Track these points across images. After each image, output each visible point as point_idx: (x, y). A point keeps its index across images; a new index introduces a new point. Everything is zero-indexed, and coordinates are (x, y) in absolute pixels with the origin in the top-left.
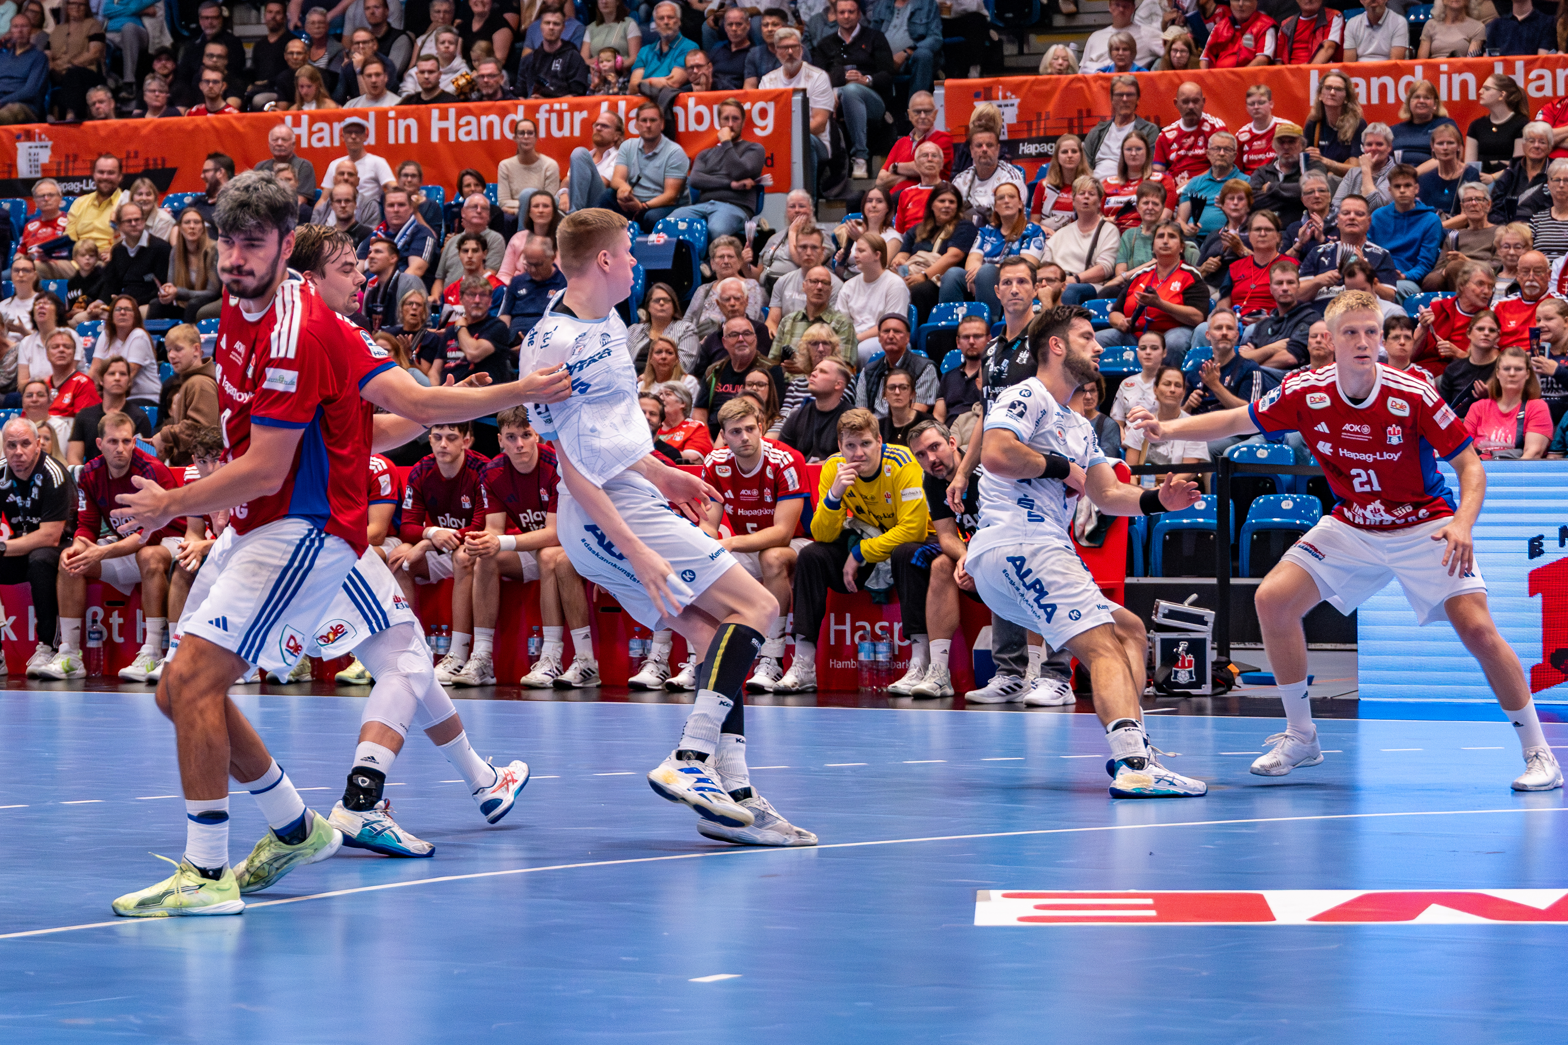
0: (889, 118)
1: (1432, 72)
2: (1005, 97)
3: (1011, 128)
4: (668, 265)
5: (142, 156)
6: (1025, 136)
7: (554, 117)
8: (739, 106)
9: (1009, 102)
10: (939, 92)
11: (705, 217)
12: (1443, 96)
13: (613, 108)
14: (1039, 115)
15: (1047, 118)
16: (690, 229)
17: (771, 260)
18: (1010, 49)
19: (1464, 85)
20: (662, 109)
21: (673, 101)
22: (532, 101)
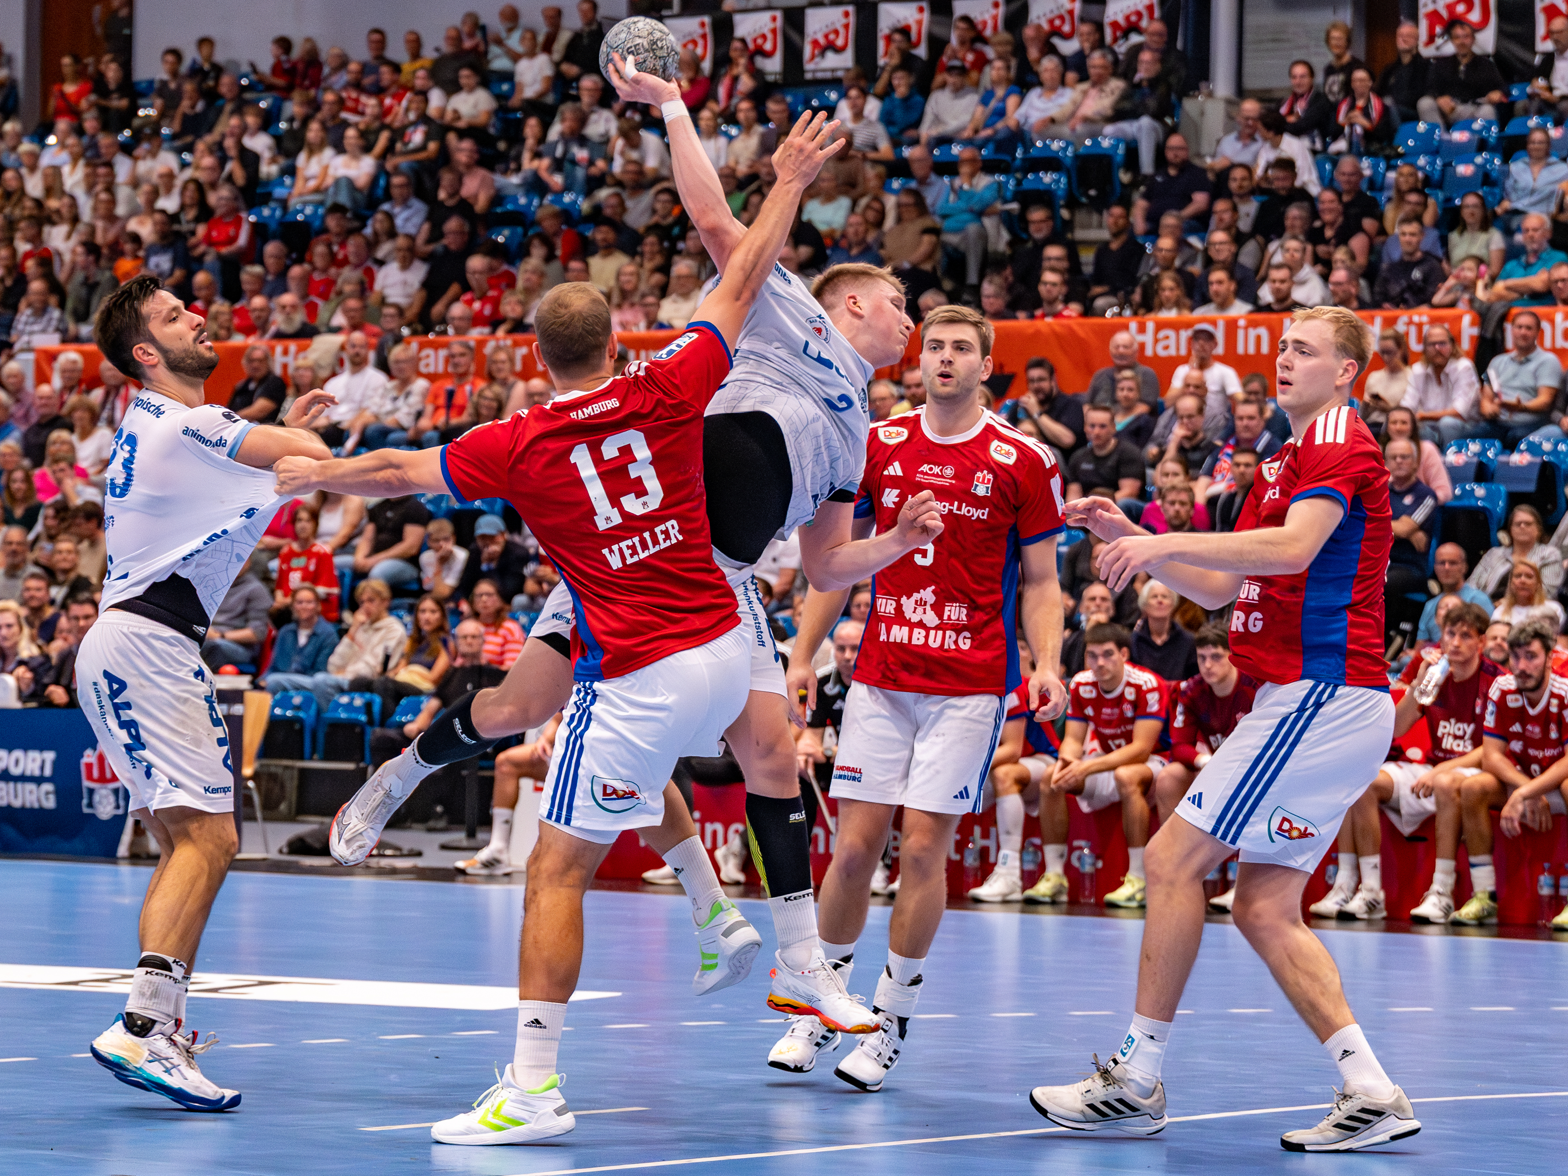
4: (1531, 487)
7: (1413, 330)
16: (1555, 451)
22: (1390, 312)
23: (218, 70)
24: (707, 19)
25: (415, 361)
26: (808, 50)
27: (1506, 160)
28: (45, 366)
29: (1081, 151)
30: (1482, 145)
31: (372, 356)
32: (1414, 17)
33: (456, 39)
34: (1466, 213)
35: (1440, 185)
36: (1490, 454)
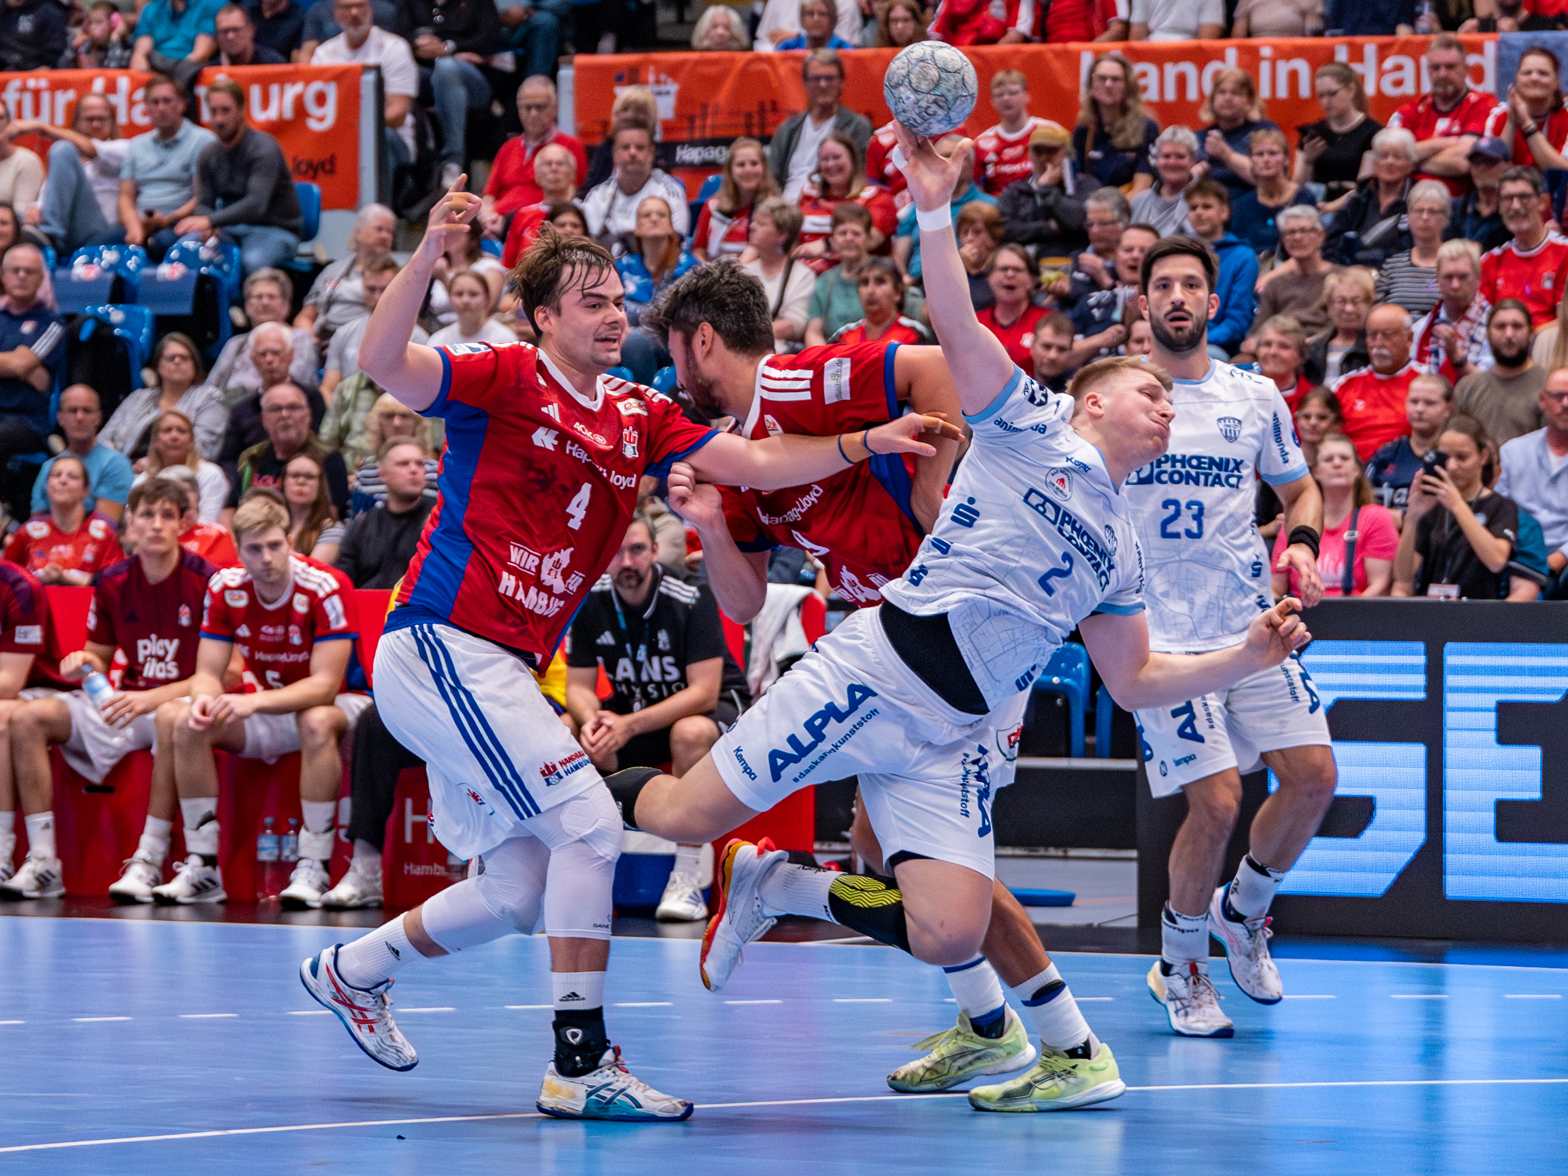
0: (498, 110)
1: (1250, 58)
2: (658, 82)
3: (668, 127)
4: (185, 308)
6: (685, 135)
7: (28, 99)
9: (663, 88)
10: (566, 73)
12: (1264, 91)
13: (111, 88)
14: (704, 106)
15: (716, 113)
16: (216, 260)
17: (331, 302)
18: (665, 16)
19: (1293, 76)
20: (179, 87)
21: (195, 79)
36: (131, 264)
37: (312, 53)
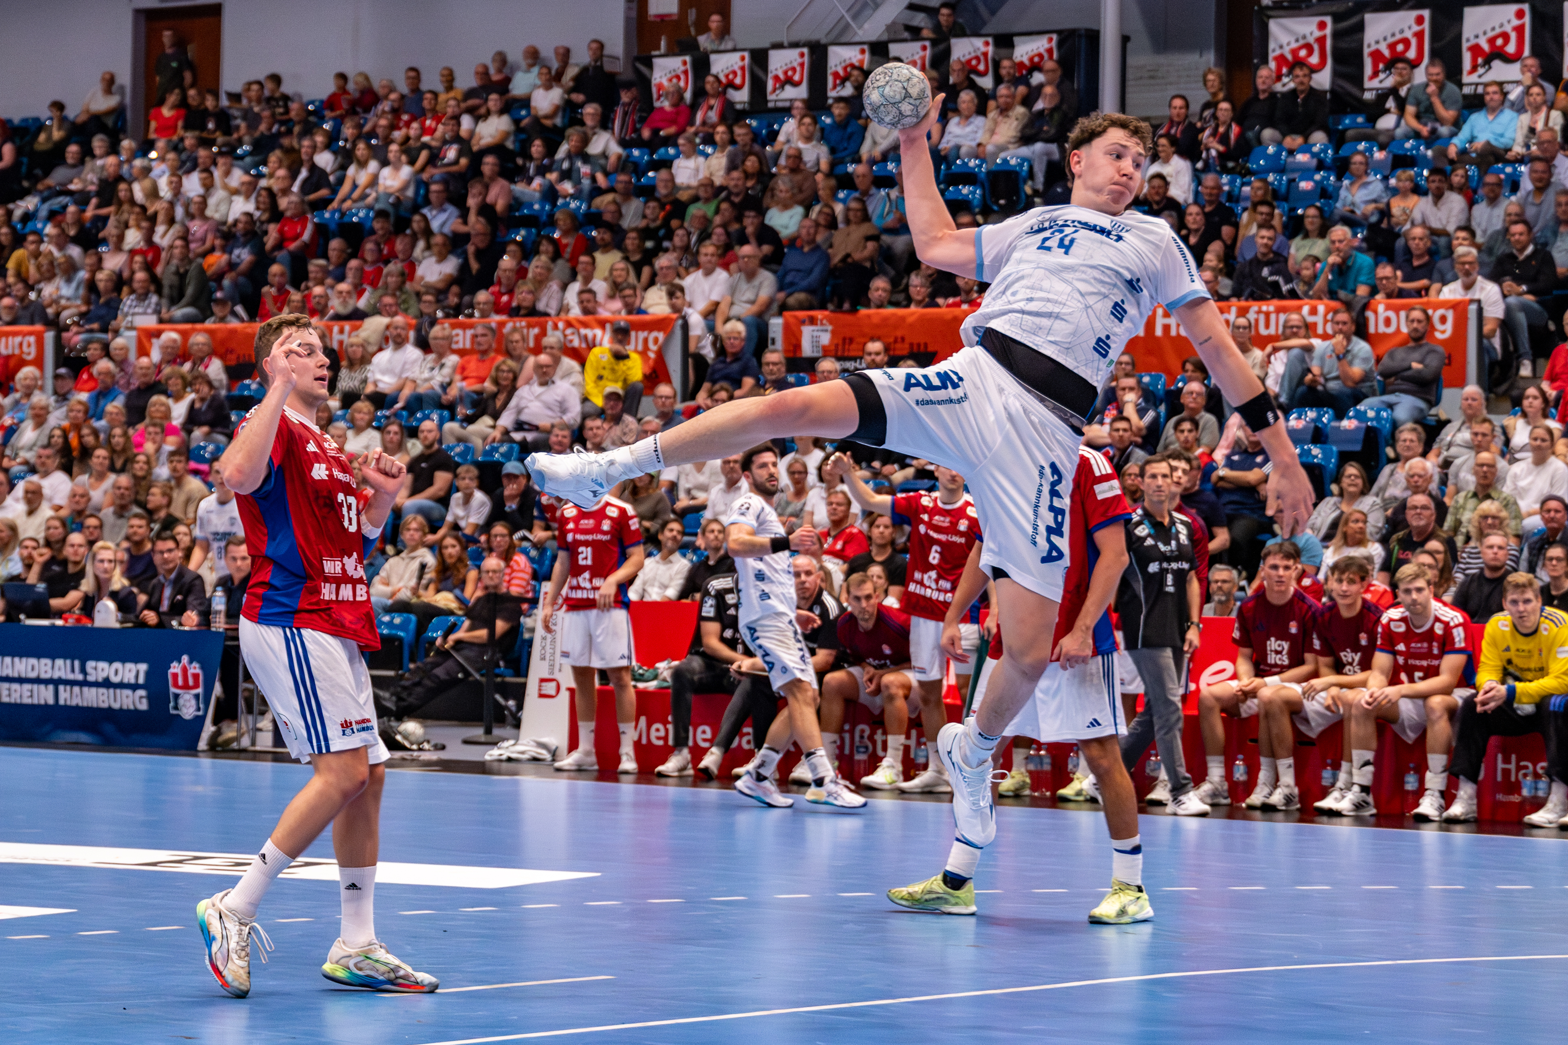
0: (1552, 326)
4: (1358, 448)
5: (908, 341)
7: (1262, 318)
8: (1425, 312)
11: (1391, 406)
13: (1314, 311)
16: (1378, 418)
17: (1450, 445)
20: (1354, 314)
21: (1366, 307)
22: (1243, 303)
23: (286, 98)
24: (688, 58)
25: (449, 339)
26: (770, 84)
27: (1339, 178)
28: (144, 340)
29: (993, 168)
30: (1321, 166)
31: (412, 334)
32: (1265, 61)
33: (484, 73)
34: (1307, 222)
35: (1286, 199)
36: (1324, 420)
37: (1439, 291)
